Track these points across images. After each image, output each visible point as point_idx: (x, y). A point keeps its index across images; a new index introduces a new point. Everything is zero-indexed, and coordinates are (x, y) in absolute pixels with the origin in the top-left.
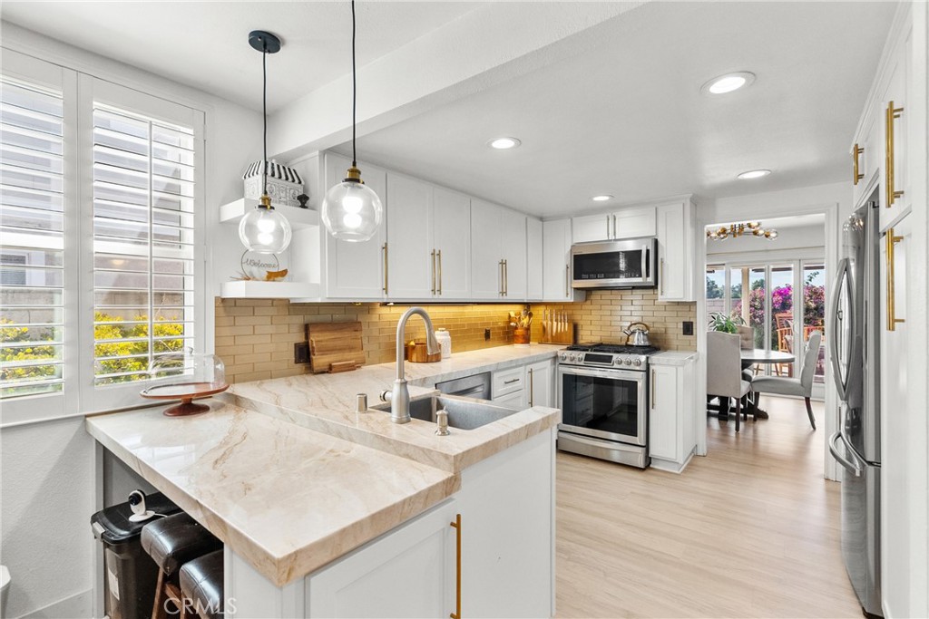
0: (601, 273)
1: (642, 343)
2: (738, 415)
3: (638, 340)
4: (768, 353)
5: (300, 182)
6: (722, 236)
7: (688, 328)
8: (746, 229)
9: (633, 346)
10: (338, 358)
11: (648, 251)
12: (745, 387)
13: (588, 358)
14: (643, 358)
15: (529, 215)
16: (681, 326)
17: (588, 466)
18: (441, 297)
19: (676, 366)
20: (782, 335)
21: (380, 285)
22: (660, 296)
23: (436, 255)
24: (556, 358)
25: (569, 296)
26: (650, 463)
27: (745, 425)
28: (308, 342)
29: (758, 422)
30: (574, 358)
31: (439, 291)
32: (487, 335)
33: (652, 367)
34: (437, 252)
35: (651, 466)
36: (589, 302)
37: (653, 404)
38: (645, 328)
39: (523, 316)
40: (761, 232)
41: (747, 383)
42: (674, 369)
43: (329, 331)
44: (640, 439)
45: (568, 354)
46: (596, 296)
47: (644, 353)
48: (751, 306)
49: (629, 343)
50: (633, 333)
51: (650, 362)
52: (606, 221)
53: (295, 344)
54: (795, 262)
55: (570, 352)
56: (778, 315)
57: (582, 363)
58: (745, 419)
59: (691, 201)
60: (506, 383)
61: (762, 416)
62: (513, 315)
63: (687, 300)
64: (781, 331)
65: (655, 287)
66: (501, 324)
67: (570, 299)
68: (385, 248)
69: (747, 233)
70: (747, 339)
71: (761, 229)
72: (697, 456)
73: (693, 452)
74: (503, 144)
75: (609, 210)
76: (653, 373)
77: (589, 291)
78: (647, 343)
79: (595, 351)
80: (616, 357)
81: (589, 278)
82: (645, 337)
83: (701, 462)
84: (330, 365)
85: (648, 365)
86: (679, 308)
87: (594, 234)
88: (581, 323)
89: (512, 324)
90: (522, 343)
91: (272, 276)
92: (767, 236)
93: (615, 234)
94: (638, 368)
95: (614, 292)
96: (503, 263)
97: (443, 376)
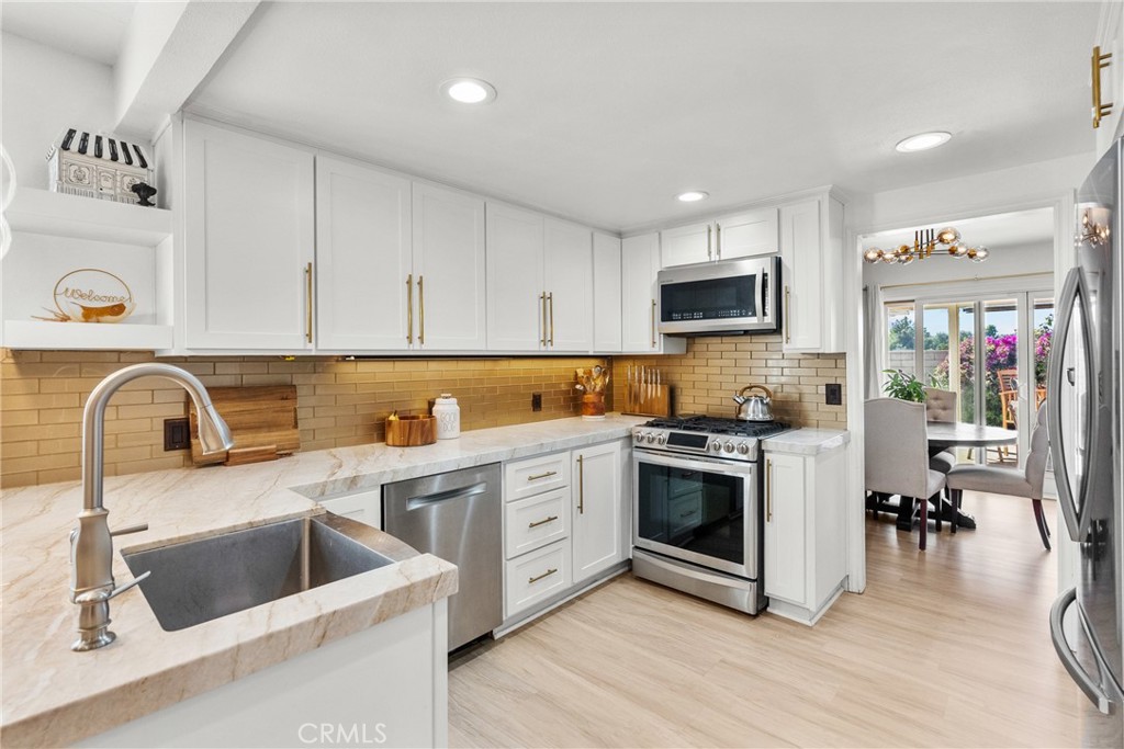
0: (699, 311)
1: (760, 417)
2: (924, 521)
3: (754, 412)
4: (980, 430)
5: (144, 165)
6: (903, 258)
7: (834, 394)
8: (939, 246)
9: (745, 421)
10: (245, 442)
11: (765, 275)
12: (935, 481)
13: (673, 439)
14: (751, 442)
15: (595, 227)
16: (822, 390)
17: (671, 605)
18: (424, 347)
19: (804, 456)
20: (1007, 400)
21: (300, 330)
22: (785, 346)
23: (415, 286)
24: (630, 437)
25: (657, 345)
26: (768, 605)
27: (939, 539)
28: (188, 419)
29: (958, 534)
30: (653, 439)
31: (421, 338)
32: (537, 403)
33: (767, 456)
34: (415, 280)
35: (769, 609)
36: (691, 355)
37: (769, 514)
38: (764, 395)
39: (595, 375)
40: (961, 250)
41: (940, 476)
42: (801, 459)
43: (233, 399)
44: (748, 568)
45: (645, 431)
46: (700, 345)
47: (756, 434)
48: (962, 360)
49: (742, 416)
50: (747, 401)
51: (763, 448)
52: (706, 234)
53: (165, 421)
54: (1021, 294)
55: (649, 429)
56: (1000, 373)
57: (664, 447)
58: (938, 528)
59: (831, 196)
60: (531, 479)
61: (968, 525)
62: (580, 372)
63: (827, 352)
64: (1006, 396)
65: (778, 330)
66: (564, 387)
67: (659, 350)
68: (310, 271)
69: (940, 253)
70: (944, 409)
71: (962, 245)
72: (847, 593)
73: (842, 585)
74: (468, 92)
75: (709, 217)
76: (769, 465)
77: (691, 337)
78: (767, 417)
79: (685, 428)
80: (714, 439)
81: (682, 319)
82: (765, 408)
83: (855, 605)
84: (228, 453)
85: (761, 453)
86: (819, 363)
87: (691, 254)
88: (680, 385)
89: (578, 387)
90: (592, 415)
91: (90, 315)
92: (971, 256)
93: (719, 252)
94: (744, 457)
95: (725, 339)
96: (546, 299)
97: (395, 472)
